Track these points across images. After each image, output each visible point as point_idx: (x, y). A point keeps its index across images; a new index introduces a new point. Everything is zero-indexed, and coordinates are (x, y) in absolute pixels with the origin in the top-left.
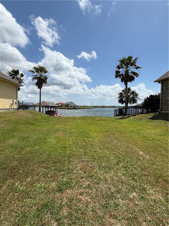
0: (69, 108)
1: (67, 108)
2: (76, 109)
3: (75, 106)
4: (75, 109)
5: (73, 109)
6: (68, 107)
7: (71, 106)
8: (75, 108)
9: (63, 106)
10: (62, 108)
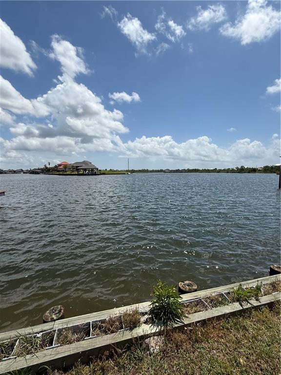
0: (81, 172)
1: (76, 173)
2: (95, 174)
3: (92, 170)
4: (92, 174)
5: (88, 175)
6: (78, 172)
7: (85, 170)
8: (93, 172)
9: (67, 169)
10: (66, 173)
